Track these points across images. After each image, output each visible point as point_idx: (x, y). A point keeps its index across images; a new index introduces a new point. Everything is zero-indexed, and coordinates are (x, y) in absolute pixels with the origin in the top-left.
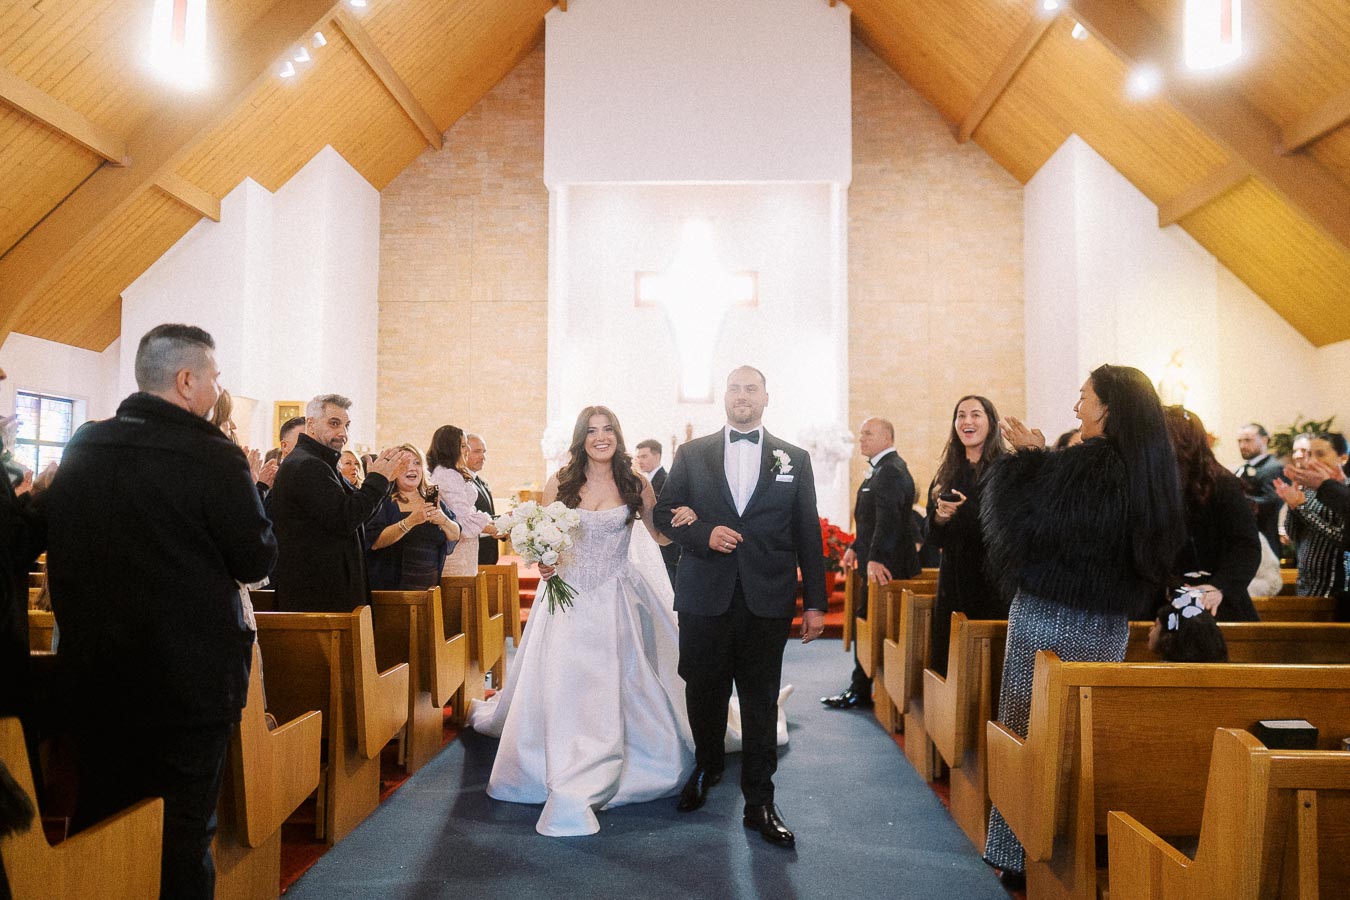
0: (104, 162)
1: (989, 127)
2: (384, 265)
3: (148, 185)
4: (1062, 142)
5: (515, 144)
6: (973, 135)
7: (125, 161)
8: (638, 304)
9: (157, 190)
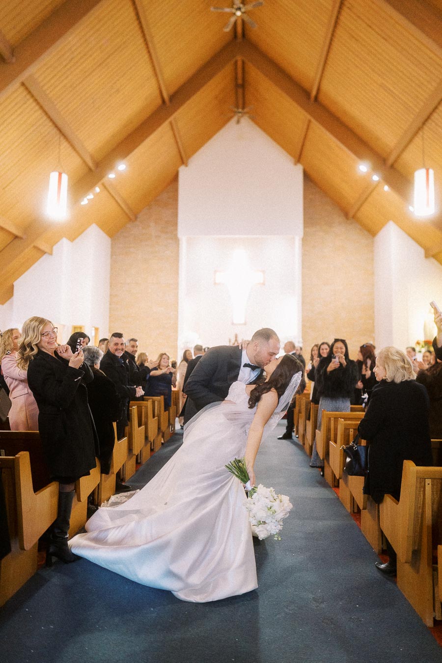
0: (16, 237)
1: (359, 215)
2: (112, 268)
3: (32, 245)
4: (386, 223)
5: (166, 220)
6: (354, 217)
7: (24, 237)
8: (215, 284)
9: (35, 247)
